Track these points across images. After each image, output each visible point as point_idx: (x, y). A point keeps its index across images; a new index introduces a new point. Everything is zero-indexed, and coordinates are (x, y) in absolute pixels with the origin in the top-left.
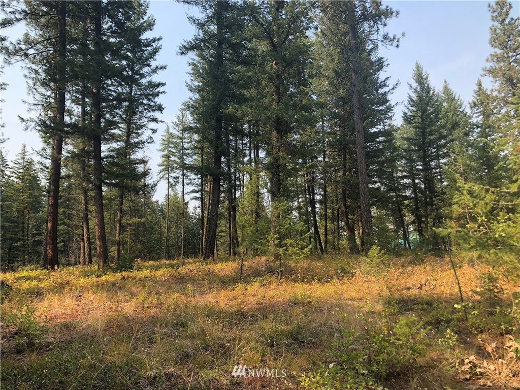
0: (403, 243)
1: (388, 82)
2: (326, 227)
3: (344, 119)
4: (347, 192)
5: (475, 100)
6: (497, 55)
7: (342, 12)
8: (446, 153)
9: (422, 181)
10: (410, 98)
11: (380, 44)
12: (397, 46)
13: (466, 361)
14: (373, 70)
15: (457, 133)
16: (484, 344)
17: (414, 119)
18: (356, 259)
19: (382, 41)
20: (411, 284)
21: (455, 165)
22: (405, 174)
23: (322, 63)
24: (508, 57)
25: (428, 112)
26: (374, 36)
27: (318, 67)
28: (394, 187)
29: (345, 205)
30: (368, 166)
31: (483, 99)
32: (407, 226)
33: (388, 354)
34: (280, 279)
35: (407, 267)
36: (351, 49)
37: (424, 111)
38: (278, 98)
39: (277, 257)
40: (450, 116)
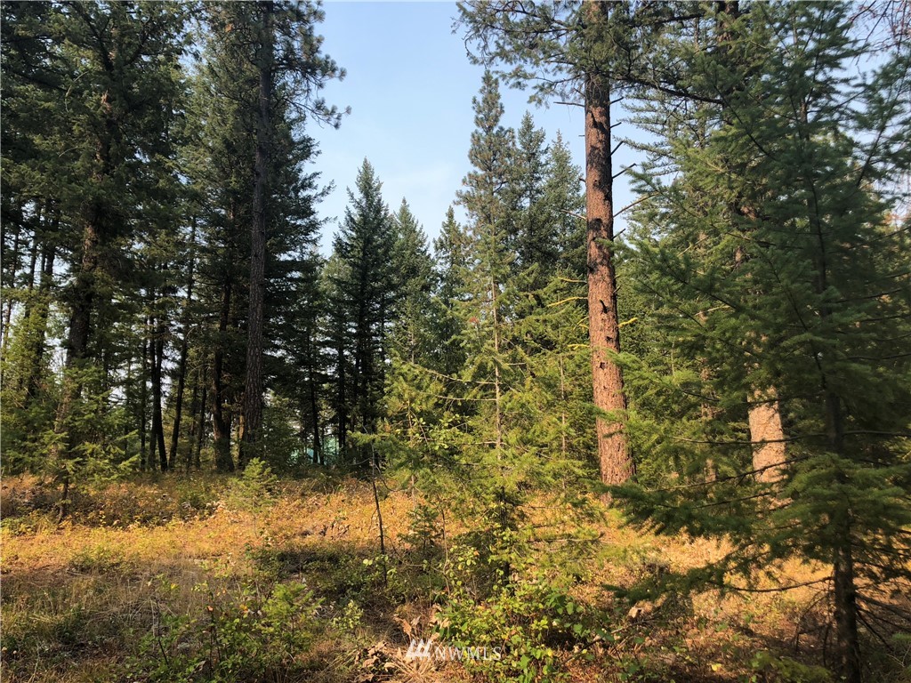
0: (312, 456)
1: (316, 181)
2: (178, 421)
3: (233, 229)
4: (225, 360)
5: (443, 238)
6: (477, 177)
7: (251, 42)
8: (394, 313)
9: (352, 353)
10: (350, 216)
11: (308, 114)
12: (337, 126)
13: (372, 651)
14: (293, 154)
15: (414, 283)
16: (402, 622)
17: (352, 250)
18: (224, 482)
19: (313, 111)
20: (310, 526)
21: (404, 334)
22: (329, 338)
23: (203, 122)
24: (491, 183)
25: (374, 243)
26: (301, 98)
27: (196, 127)
28: (308, 358)
29: (218, 383)
30: (267, 317)
31: (452, 239)
32: (323, 425)
33: (244, 654)
34: (60, 522)
35: (310, 496)
36: (258, 110)
37: (368, 241)
38: (106, 164)
39: (62, 476)
40: (407, 256)
